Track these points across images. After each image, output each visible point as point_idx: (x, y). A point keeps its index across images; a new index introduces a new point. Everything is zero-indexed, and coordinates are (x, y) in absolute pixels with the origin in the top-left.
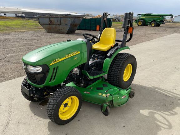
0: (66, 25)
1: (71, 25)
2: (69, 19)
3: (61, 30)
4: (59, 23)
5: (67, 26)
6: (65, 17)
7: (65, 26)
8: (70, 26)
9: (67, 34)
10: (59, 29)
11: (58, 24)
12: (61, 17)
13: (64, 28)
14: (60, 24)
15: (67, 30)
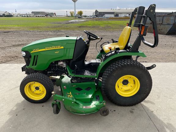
0: (168, 24)
1: (174, 24)
2: (172, 18)
3: (161, 30)
4: (161, 22)
5: (169, 26)
6: (169, 15)
7: (167, 26)
8: (172, 25)
9: (166, 34)
10: (159, 29)
11: (160, 24)
12: (165, 16)
13: (165, 28)
14: (162, 24)
15: (168, 30)
